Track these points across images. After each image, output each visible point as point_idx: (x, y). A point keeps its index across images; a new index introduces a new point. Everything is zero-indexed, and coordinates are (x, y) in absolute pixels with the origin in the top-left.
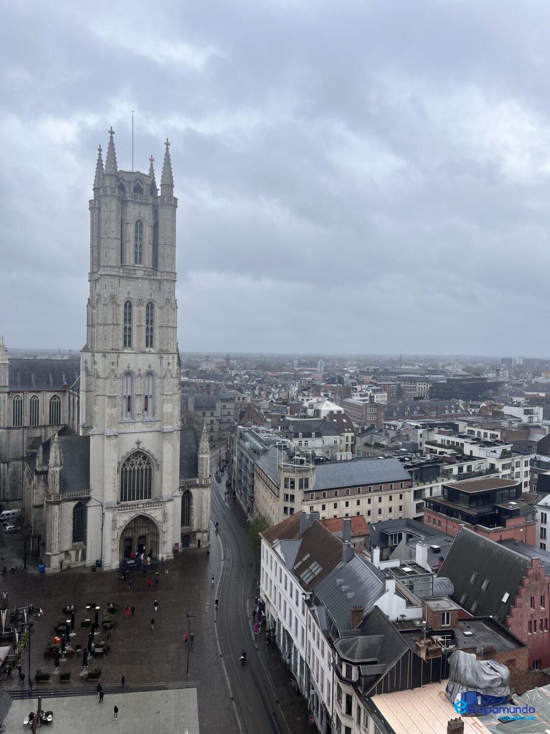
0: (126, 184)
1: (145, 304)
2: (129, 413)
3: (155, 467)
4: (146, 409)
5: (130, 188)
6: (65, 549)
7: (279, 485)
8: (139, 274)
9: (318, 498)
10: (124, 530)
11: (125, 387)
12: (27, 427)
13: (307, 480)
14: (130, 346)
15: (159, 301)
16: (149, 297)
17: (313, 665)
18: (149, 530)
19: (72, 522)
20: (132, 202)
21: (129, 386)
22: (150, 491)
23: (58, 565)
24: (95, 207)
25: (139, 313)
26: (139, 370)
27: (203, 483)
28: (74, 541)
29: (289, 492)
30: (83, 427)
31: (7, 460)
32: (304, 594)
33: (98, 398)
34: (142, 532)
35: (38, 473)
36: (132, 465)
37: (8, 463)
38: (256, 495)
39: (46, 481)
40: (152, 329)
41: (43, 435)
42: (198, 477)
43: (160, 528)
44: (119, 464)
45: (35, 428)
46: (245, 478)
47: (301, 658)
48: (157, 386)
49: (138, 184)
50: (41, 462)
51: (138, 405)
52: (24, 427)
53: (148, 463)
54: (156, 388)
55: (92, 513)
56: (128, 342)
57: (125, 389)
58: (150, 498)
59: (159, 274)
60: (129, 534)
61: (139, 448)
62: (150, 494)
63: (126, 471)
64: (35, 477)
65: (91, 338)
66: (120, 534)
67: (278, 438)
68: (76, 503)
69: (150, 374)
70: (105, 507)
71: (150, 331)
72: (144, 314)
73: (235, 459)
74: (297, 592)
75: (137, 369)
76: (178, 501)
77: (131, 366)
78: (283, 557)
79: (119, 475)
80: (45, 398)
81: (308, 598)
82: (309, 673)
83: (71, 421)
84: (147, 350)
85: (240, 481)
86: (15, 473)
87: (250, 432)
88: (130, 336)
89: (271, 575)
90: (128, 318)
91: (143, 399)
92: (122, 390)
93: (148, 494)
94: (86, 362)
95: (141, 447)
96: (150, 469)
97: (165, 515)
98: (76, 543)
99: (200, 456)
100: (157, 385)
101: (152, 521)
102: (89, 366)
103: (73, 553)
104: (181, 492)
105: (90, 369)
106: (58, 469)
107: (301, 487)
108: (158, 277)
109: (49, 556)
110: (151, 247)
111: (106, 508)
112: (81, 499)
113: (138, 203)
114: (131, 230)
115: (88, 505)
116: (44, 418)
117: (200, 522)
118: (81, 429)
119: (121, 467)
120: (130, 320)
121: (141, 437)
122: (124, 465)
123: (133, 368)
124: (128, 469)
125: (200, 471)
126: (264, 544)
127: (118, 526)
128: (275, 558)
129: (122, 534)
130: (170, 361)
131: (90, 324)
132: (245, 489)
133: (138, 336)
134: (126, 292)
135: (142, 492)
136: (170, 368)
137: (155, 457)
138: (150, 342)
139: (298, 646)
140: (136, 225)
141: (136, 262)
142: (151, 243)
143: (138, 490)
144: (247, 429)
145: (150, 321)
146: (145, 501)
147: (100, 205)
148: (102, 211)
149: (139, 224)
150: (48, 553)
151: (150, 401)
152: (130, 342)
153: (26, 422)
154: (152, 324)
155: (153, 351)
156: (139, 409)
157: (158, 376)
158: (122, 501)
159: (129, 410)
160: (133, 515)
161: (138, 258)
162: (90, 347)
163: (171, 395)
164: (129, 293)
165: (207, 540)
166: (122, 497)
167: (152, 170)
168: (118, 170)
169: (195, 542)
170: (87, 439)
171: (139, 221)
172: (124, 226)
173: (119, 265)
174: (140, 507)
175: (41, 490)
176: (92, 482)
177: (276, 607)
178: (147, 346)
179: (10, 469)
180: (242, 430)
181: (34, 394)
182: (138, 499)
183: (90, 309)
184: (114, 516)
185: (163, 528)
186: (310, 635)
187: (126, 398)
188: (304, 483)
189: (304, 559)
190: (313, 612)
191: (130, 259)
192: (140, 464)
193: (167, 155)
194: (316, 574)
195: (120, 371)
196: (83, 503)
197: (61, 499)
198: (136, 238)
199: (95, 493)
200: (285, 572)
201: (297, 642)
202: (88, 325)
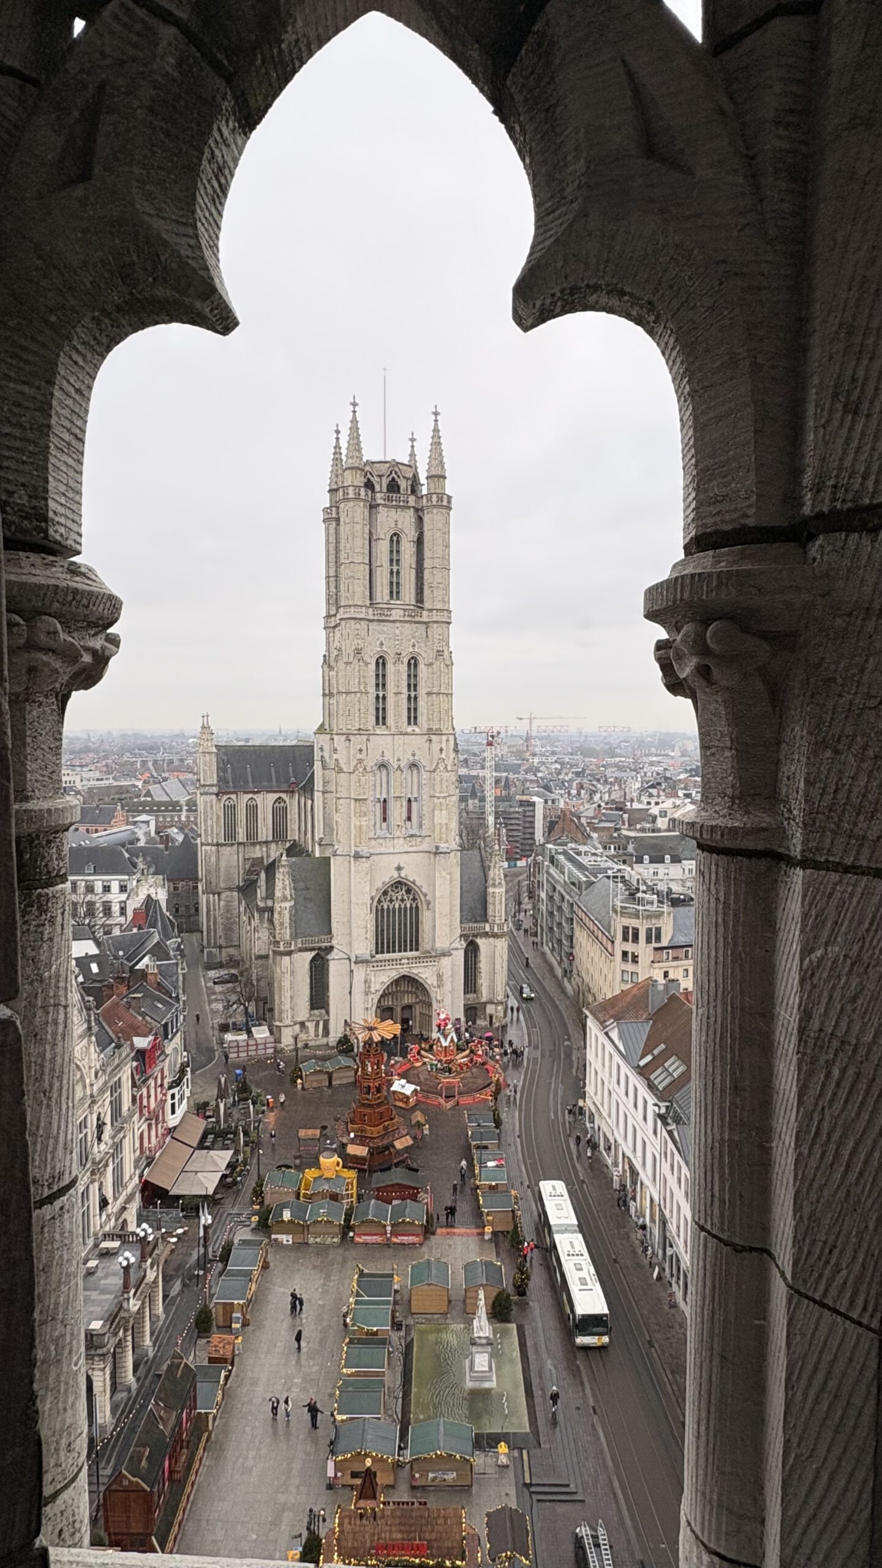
0: (375, 480)
1: (406, 661)
2: (384, 825)
3: (425, 906)
4: (409, 819)
5: (381, 485)
6: (299, 1019)
7: (615, 936)
8: (397, 614)
9: (676, 959)
10: (382, 996)
11: (378, 785)
12: (243, 844)
13: (658, 930)
14: (384, 724)
15: (425, 655)
16: (411, 650)
17: (671, 1212)
18: (417, 997)
19: (308, 980)
20: (385, 506)
21: (384, 785)
22: (417, 941)
23: (292, 1041)
24: (332, 518)
25: (396, 674)
26: (399, 760)
27: (496, 930)
28: (312, 1008)
29: (630, 947)
30: (320, 845)
31: (219, 890)
32: (656, 1105)
33: (341, 801)
34: (408, 1000)
35: (261, 911)
36: (391, 901)
37: (219, 894)
38: (576, 951)
39: (271, 921)
40: (416, 698)
41: (265, 855)
42: (487, 921)
43: (433, 995)
44: (372, 898)
45: (254, 844)
46: (560, 924)
47: (652, 1200)
48: (425, 784)
49: (393, 479)
50: (264, 895)
51: (397, 812)
52: (239, 844)
53: (414, 899)
54: (423, 786)
55: (336, 970)
56: (381, 718)
57: (378, 789)
58: (417, 950)
59: (425, 613)
60: (389, 1002)
61: (400, 876)
62: (417, 944)
63: (382, 909)
64: (256, 915)
65: (328, 712)
66: (376, 1001)
67: (610, 864)
68: (313, 953)
69: (413, 766)
70: (353, 959)
71: (412, 700)
72: (405, 677)
73: (543, 895)
74: (645, 1102)
75: (396, 759)
76: (459, 956)
77: (386, 754)
78: (621, 1048)
79: (373, 916)
80: (266, 802)
81: (663, 1111)
82: (664, 1223)
83: (302, 836)
84: (409, 729)
85: (551, 929)
86: (228, 909)
87: (565, 853)
88: (384, 709)
89: (604, 1075)
90: (381, 681)
91: (405, 803)
92: (375, 790)
93: (415, 945)
94: (322, 749)
95: (403, 875)
96: (417, 908)
97: (439, 976)
98: (316, 1012)
99: (490, 890)
100: (424, 782)
101: (421, 984)
102: (326, 754)
103: (311, 1026)
104: (462, 942)
105: (328, 760)
106: (288, 905)
107: (649, 940)
108: (425, 619)
109: (279, 1027)
110: (413, 572)
111: (356, 963)
112: (320, 949)
113: (393, 507)
114: (383, 548)
115: (329, 957)
116: (265, 831)
117: (492, 988)
118: (317, 846)
119: (375, 904)
120: (384, 685)
121: (402, 860)
122: (379, 901)
123: (388, 756)
124: (385, 907)
125: (490, 912)
126: (591, 1024)
127: (373, 990)
128: (609, 1048)
129: (379, 1001)
130: (444, 746)
131: (327, 692)
132: (560, 941)
133: (396, 707)
134: (378, 643)
135: (405, 941)
136: (443, 756)
137: (424, 890)
138: (413, 717)
139: (647, 1182)
140: (392, 541)
141: (391, 597)
142: (414, 566)
143: (400, 937)
144: (560, 849)
145: (413, 686)
146: (409, 954)
147: (338, 513)
148: (342, 523)
149: (395, 539)
150: (278, 1023)
151: (414, 805)
152: (384, 718)
153: (241, 837)
154: (415, 690)
155: (417, 730)
156: (399, 818)
157: (426, 769)
158: (377, 953)
159: (385, 820)
160: (394, 975)
161: (395, 590)
162: (327, 727)
163: (444, 797)
164: (382, 644)
165: (502, 1015)
166: (377, 948)
167: (412, 455)
168: (364, 460)
169: (485, 1019)
170: (327, 862)
171: (395, 534)
172: (373, 543)
173: (368, 602)
174: (401, 964)
175: (264, 934)
176: (334, 924)
177: (612, 1121)
178: (409, 723)
179: (222, 903)
180: (553, 852)
181: (251, 796)
182: (400, 951)
183: (327, 670)
184: (367, 975)
185: (435, 994)
186: (666, 1167)
187: (380, 802)
188: (654, 935)
189: (656, 1052)
190: (670, 1133)
191: (382, 592)
192: (403, 900)
193: (436, 430)
194: (675, 1075)
195: (371, 762)
196: (322, 954)
197: (293, 948)
198: (391, 561)
199: (338, 940)
200: (625, 1069)
201: (645, 1176)
202: (324, 695)
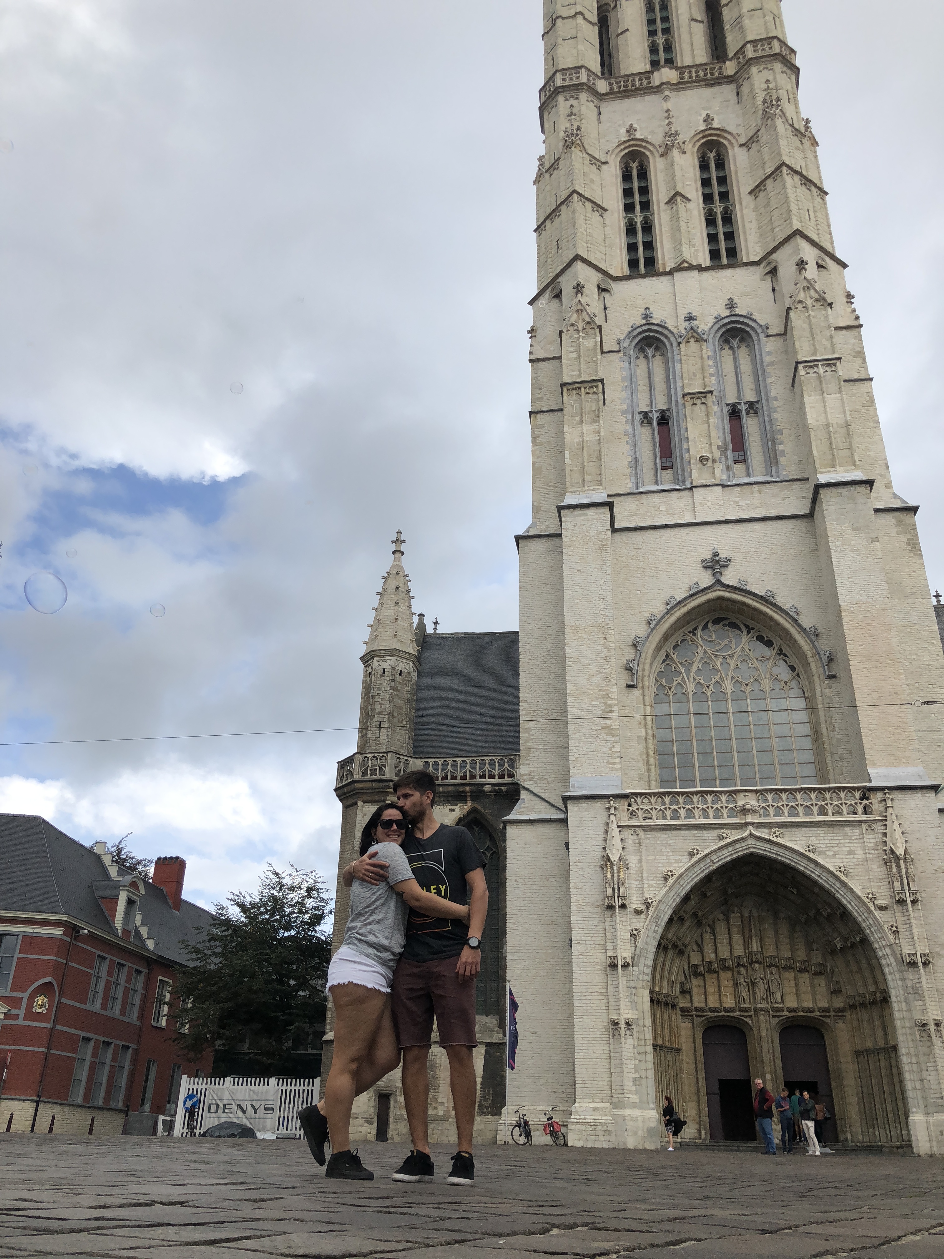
1: (693, 148)
2: (667, 475)
8: (662, 78)
11: (643, 381)
16: (702, 127)
18: (836, 987)
26: (690, 318)
34: (795, 996)
40: (728, 213)
44: (636, 644)
48: (771, 364)
51: (701, 435)
54: (768, 370)
55: (527, 860)
56: (642, 262)
57: (643, 390)
59: (728, 66)
60: (723, 997)
61: (719, 582)
63: (681, 698)
69: (733, 330)
71: (719, 219)
75: (682, 318)
77: (657, 313)
79: (644, 698)
88: (648, 246)
90: (638, 198)
91: (720, 412)
92: (632, 392)
95: (730, 577)
97: (895, 861)
100: (767, 359)
101: (829, 898)
108: (729, 73)
110: (699, 27)
112: (478, 794)
115: (508, 818)
120: (646, 203)
124: (690, 689)
130: (810, 260)
134: (623, 128)
136: (810, 275)
138: (723, 246)
142: (700, 18)
145: (718, 195)
151: (750, 425)
152: (649, 259)
154: (725, 201)
157: (770, 332)
159: (667, 462)
160: (710, 845)
163: (830, 363)
164: (631, 129)
173: (596, 72)
174: (745, 809)
178: (715, 259)
187: (650, 422)
191: (633, 67)
195: (618, 331)
196: (486, 810)
199: (535, 766)
